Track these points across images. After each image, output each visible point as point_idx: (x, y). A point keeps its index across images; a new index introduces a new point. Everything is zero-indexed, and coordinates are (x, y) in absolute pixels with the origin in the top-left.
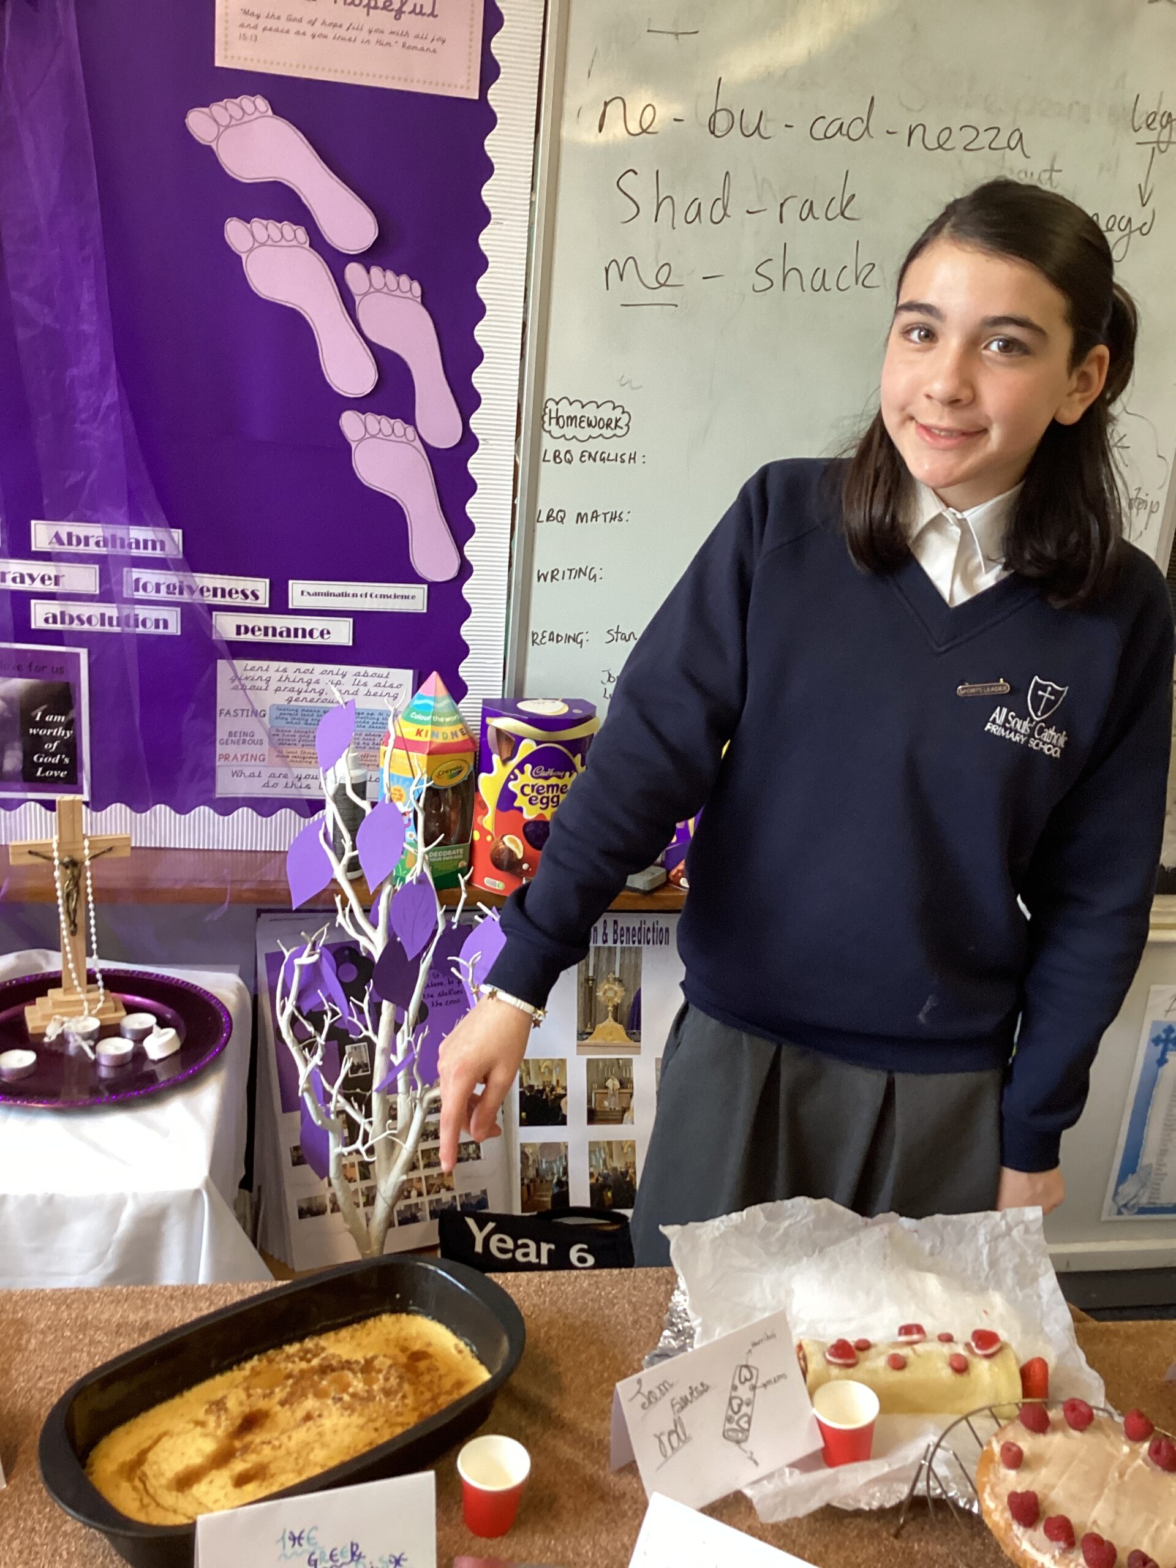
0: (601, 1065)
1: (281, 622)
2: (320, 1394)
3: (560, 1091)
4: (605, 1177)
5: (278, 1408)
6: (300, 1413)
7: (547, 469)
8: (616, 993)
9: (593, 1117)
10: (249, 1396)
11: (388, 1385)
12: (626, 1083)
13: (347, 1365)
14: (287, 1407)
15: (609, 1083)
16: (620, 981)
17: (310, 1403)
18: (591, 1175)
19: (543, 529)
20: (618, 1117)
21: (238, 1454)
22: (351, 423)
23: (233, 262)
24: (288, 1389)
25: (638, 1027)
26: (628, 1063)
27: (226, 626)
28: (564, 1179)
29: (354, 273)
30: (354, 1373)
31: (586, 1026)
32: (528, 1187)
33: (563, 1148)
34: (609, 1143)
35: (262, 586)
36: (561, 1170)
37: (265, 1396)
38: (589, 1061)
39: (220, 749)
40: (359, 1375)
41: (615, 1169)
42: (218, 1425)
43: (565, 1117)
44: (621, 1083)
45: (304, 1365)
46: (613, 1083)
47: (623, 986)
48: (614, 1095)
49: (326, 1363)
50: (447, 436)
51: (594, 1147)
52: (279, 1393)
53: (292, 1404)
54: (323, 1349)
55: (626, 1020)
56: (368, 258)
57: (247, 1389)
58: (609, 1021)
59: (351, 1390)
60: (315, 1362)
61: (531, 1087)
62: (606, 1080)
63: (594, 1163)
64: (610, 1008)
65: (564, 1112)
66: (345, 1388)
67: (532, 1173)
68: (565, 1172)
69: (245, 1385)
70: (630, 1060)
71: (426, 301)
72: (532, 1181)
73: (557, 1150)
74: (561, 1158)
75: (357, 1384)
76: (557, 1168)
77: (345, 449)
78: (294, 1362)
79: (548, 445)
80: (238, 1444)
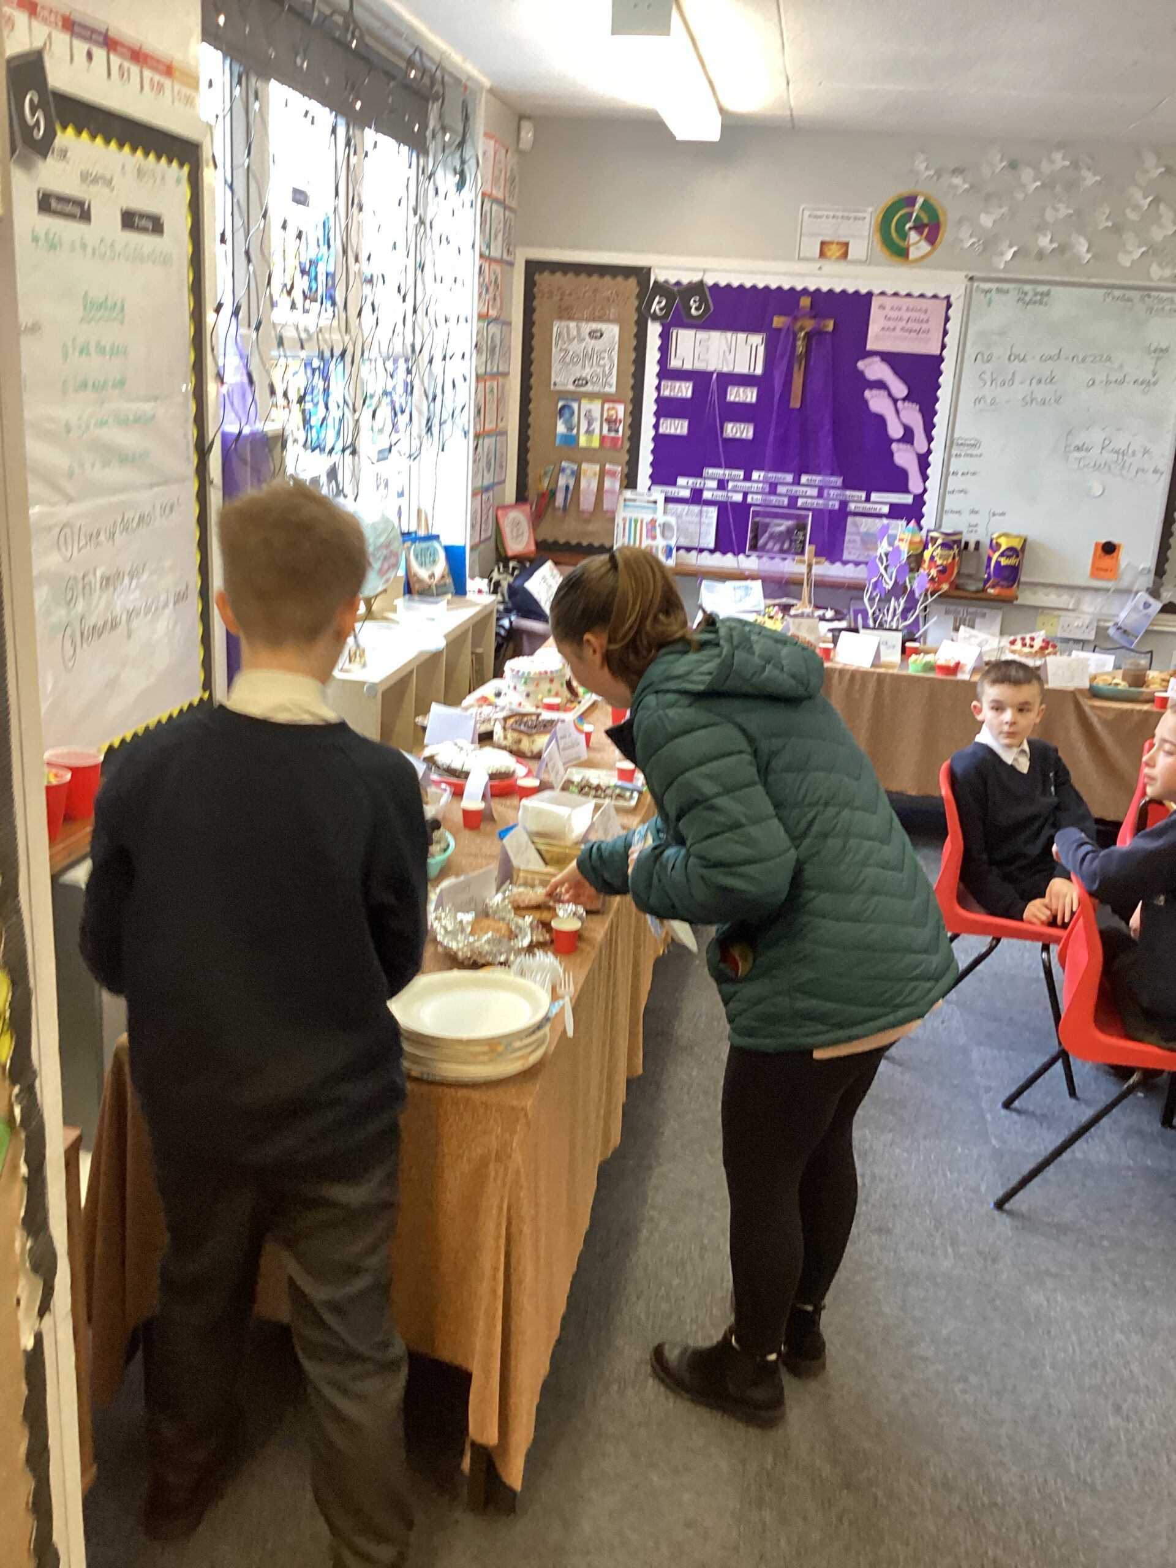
1: (868, 505)
7: (953, 459)
19: (951, 478)
22: (894, 446)
23: (866, 402)
27: (852, 507)
29: (900, 404)
35: (863, 495)
39: (846, 545)
50: (923, 450)
56: (904, 399)
71: (920, 410)
77: (892, 454)
79: (954, 452)
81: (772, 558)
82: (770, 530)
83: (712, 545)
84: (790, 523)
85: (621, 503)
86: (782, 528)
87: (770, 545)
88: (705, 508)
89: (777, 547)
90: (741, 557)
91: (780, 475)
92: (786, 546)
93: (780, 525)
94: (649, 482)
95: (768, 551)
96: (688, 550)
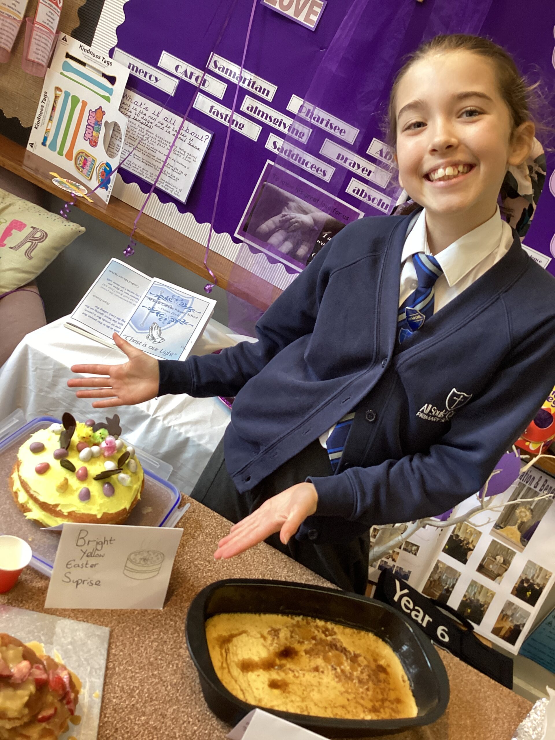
0: (499, 546)
2: (326, 659)
3: (471, 546)
4: (471, 601)
5: (303, 654)
6: (313, 664)
8: (526, 516)
9: (481, 569)
10: (292, 637)
11: (362, 677)
12: (506, 563)
13: (344, 650)
14: (308, 655)
15: (498, 558)
16: (532, 511)
17: (319, 661)
18: (465, 596)
20: (494, 576)
21: (276, 667)
24: (311, 646)
25: (529, 539)
26: (514, 553)
28: (451, 589)
30: (347, 658)
31: (502, 523)
32: (431, 582)
33: (458, 575)
34: (482, 587)
36: (452, 584)
37: (299, 642)
38: (494, 541)
40: (349, 661)
41: (478, 600)
42: (271, 645)
43: (467, 560)
44: (504, 561)
45: (323, 636)
46: (500, 559)
47: (532, 514)
48: (497, 565)
49: (334, 642)
51: (473, 584)
52: (307, 645)
53: (311, 655)
54: (335, 633)
55: (524, 532)
57: (292, 632)
58: (515, 528)
59: (342, 667)
60: (329, 638)
61: (457, 536)
62: (497, 555)
63: (469, 591)
64: (519, 522)
65: (467, 558)
66: (340, 664)
67: (436, 577)
68: (453, 587)
69: (291, 629)
70: (515, 553)
72: (435, 581)
73: (455, 575)
74: (454, 578)
75: (346, 666)
76: (450, 582)
78: (318, 631)
80: (278, 661)
81: (273, 261)
82: (286, 212)
83: (183, 198)
84: (323, 216)
85: (60, 59)
86: (307, 219)
87: (275, 239)
88: (192, 127)
89: (287, 247)
90: (226, 236)
91: (336, 121)
92: (302, 251)
93: (305, 212)
94: (114, 41)
95: (271, 248)
96: (146, 187)
